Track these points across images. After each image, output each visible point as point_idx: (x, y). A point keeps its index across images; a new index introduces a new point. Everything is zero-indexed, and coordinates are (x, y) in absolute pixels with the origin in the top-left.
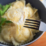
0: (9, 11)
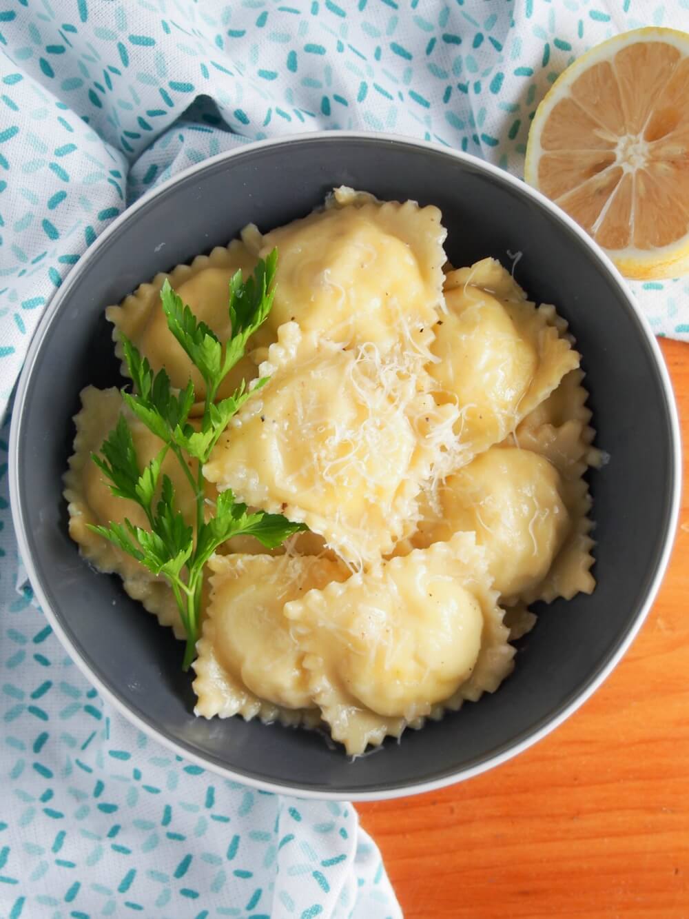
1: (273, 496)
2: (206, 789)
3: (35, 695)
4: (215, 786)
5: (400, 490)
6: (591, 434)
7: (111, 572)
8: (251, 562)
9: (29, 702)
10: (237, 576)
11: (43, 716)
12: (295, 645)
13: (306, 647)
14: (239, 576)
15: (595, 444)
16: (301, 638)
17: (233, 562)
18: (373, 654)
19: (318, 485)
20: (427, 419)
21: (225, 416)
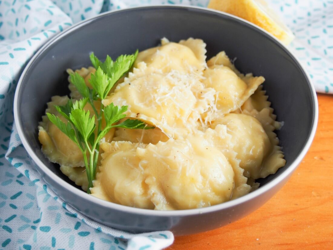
0: (134, 79)
1: (133, 110)
2: (90, 244)
3: (7, 221)
4: (94, 242)
5: (191, 116)
6: (274, 116)
7: (55, 162)
8: (122, 144)
9: (3, 223)
10: (115, 151)
11: (10, 230)
12: (142, 171)
13: (147, 171)
14: (115, 150)
15: (277, 120)
16: (145, 167)
17: (113, 145)
18: (180, 168)
19: (153, 106)
20: (201, 92)
21: (114, 74)
